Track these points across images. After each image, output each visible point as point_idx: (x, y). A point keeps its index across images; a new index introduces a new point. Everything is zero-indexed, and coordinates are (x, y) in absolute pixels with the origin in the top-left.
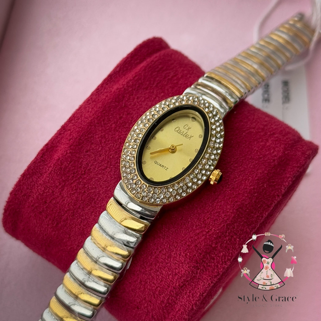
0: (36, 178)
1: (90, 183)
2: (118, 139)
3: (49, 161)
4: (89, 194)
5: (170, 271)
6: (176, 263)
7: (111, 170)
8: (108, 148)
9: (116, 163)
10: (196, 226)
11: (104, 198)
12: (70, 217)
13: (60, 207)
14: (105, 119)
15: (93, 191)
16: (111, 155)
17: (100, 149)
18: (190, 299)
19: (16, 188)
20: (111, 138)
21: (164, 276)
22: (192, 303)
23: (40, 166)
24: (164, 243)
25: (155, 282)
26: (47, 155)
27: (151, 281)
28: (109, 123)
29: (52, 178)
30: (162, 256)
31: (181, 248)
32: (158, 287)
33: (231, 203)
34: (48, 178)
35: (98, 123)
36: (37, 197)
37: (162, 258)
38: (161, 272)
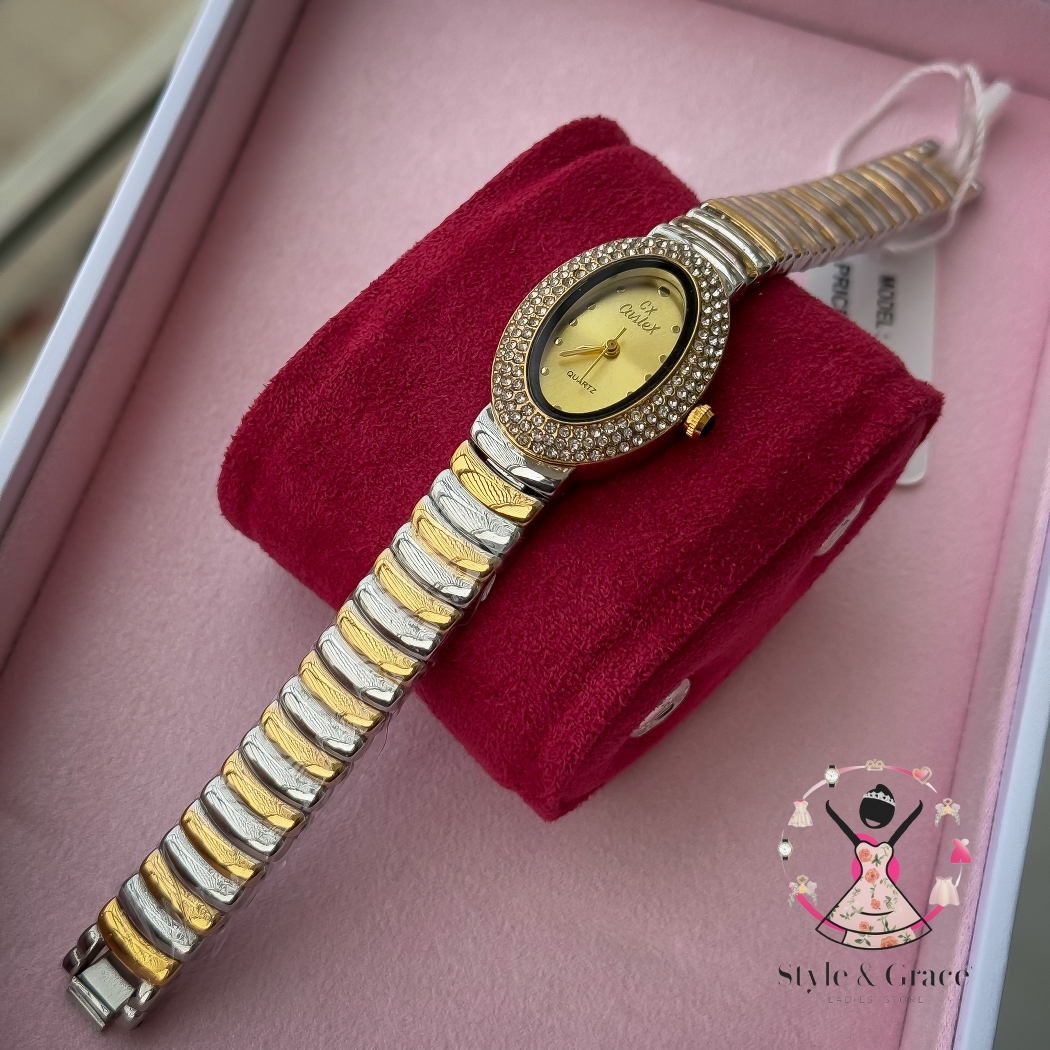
1: (420, 409)
4: (415, 432)
5: (574, 616)
6: (591, 599)
7: (471, 386)
8: (469, 337)
10: (645, 524)
11: (449, 444)
12: (367, 480)
13: (348, 455)
14: (469, 274)
15: (424, 426)
16: (473, 354)
17: (450, 339)
18: (613, 682)
20: (478, 317)
21: (561, 626)
22: (617, 691)
24: (569, 555)
25: (540, 638)
27: (532, 635)
28: (477, 285)
29: (339, 390)
31: (604, 568)
32: (546, 648)
33: (728, 483)
34: (330, 391)
35: (453, 283)
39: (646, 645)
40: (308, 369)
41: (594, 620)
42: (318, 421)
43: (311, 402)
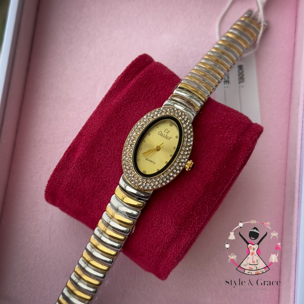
0: (65, 172)
1: (102, 174)
2: (119, 141)
3: (73, 159)
4: (102, 182)
5: (162, 232)
6: (166, 227)
7: (116, 164)
8: (113, 148)
9: (119, 159)
10: (178, 200)
11: (113, 184)
12: (90, 198)
13: (83, 191)
14: (109, 126)
15: (104, 179)
16: (115, 153)
17: (107, 149)
18: (177, 250)
19: (51, 179)
20: (114, 140)
21: (158, 236)
22: (178, 252)
23: (66, 163)
24: (157, 214)
25: (152, 240)
26: (71, 155)
27: (150, 239)
28: (112, 129)
29: (76, 171)
30: (156, 222)
31: (168, 216)
32: (155, 242)
33: (201, 182)
34: (73, 172)
35: (104, 130)
36: (67, 184)
37: (155, 224)
38: (156, 233)
39: (185, 237)
40: (65, 165)
41: (168, 233)
42: (71, 181)
43: (68, 176)
